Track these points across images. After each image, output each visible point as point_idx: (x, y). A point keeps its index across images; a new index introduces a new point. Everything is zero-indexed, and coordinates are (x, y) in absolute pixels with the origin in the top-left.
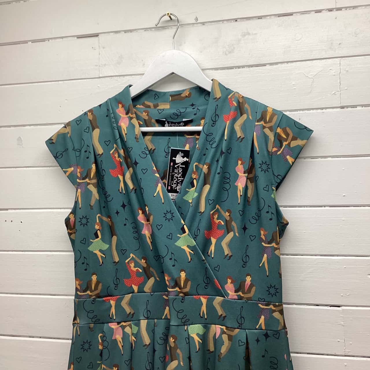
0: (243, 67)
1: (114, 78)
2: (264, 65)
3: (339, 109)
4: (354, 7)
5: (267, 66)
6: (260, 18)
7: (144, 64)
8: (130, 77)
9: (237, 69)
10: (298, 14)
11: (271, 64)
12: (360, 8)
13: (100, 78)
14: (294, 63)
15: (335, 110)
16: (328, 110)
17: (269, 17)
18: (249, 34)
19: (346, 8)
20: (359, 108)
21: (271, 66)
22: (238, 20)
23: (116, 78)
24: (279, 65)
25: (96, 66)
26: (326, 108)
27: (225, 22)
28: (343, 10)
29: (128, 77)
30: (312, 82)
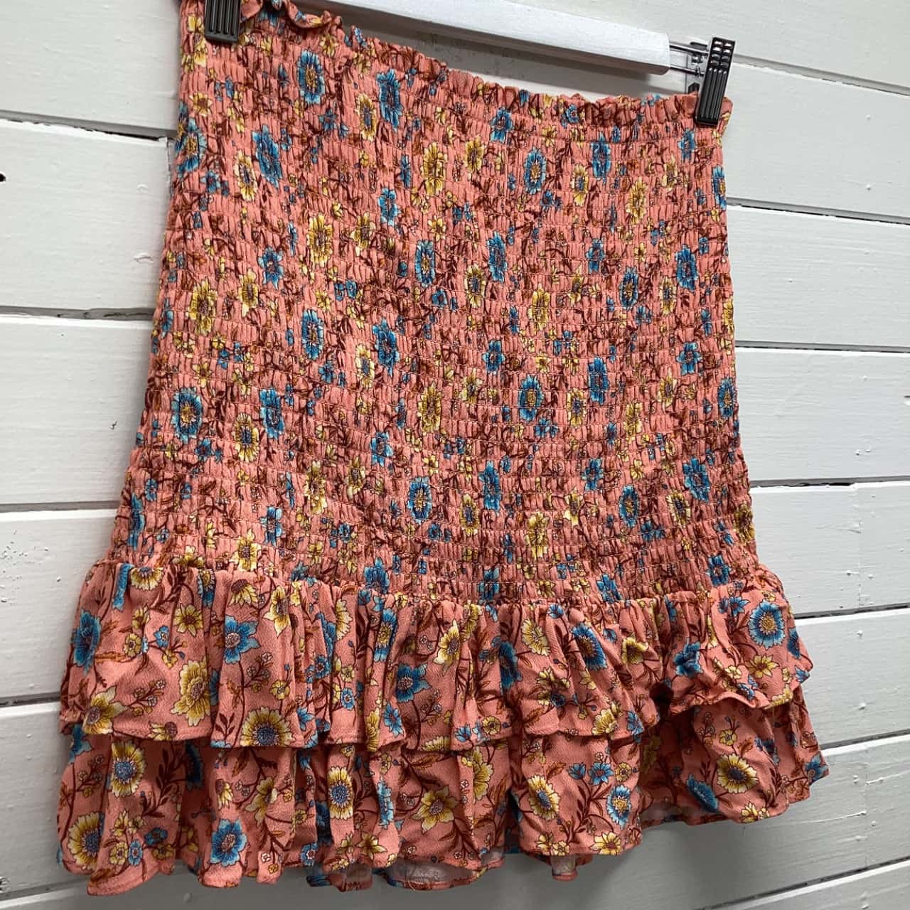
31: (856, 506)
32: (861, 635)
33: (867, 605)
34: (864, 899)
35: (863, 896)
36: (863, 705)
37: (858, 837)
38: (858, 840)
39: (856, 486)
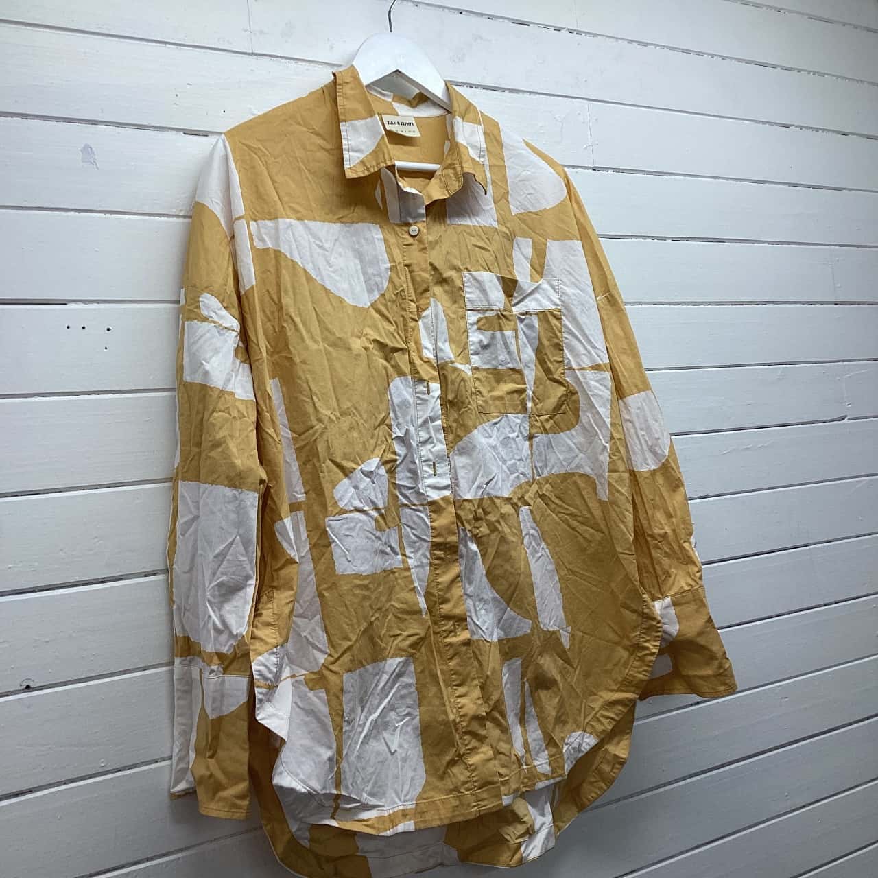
0: (477, 86)
1: (279, 59)
2: (502, 90)
3: (591, 171)
4: (595, 35)
5: (507, 92)
6: (490, 18)
7: (332, 48)
8: (307, 64)
9: (469, 89)
10: (536, 26)
11: (512, 91)
12: (599, 37)
13: (253, 54)
14: (538, 96)
15: (587, 171)
16: (580, 170)
17: (501, 20)
18: (481, 38)
19: (586, 33)
20: (610, 172)
21: (511, 94)
22: (464, 13)
23: (284, 61)
24: (520, 95)
25: (246, 31)
26: (578, 167)
27: (446, 10)
28: (583, 34)
29: (304, 64)
30: (562, 128)
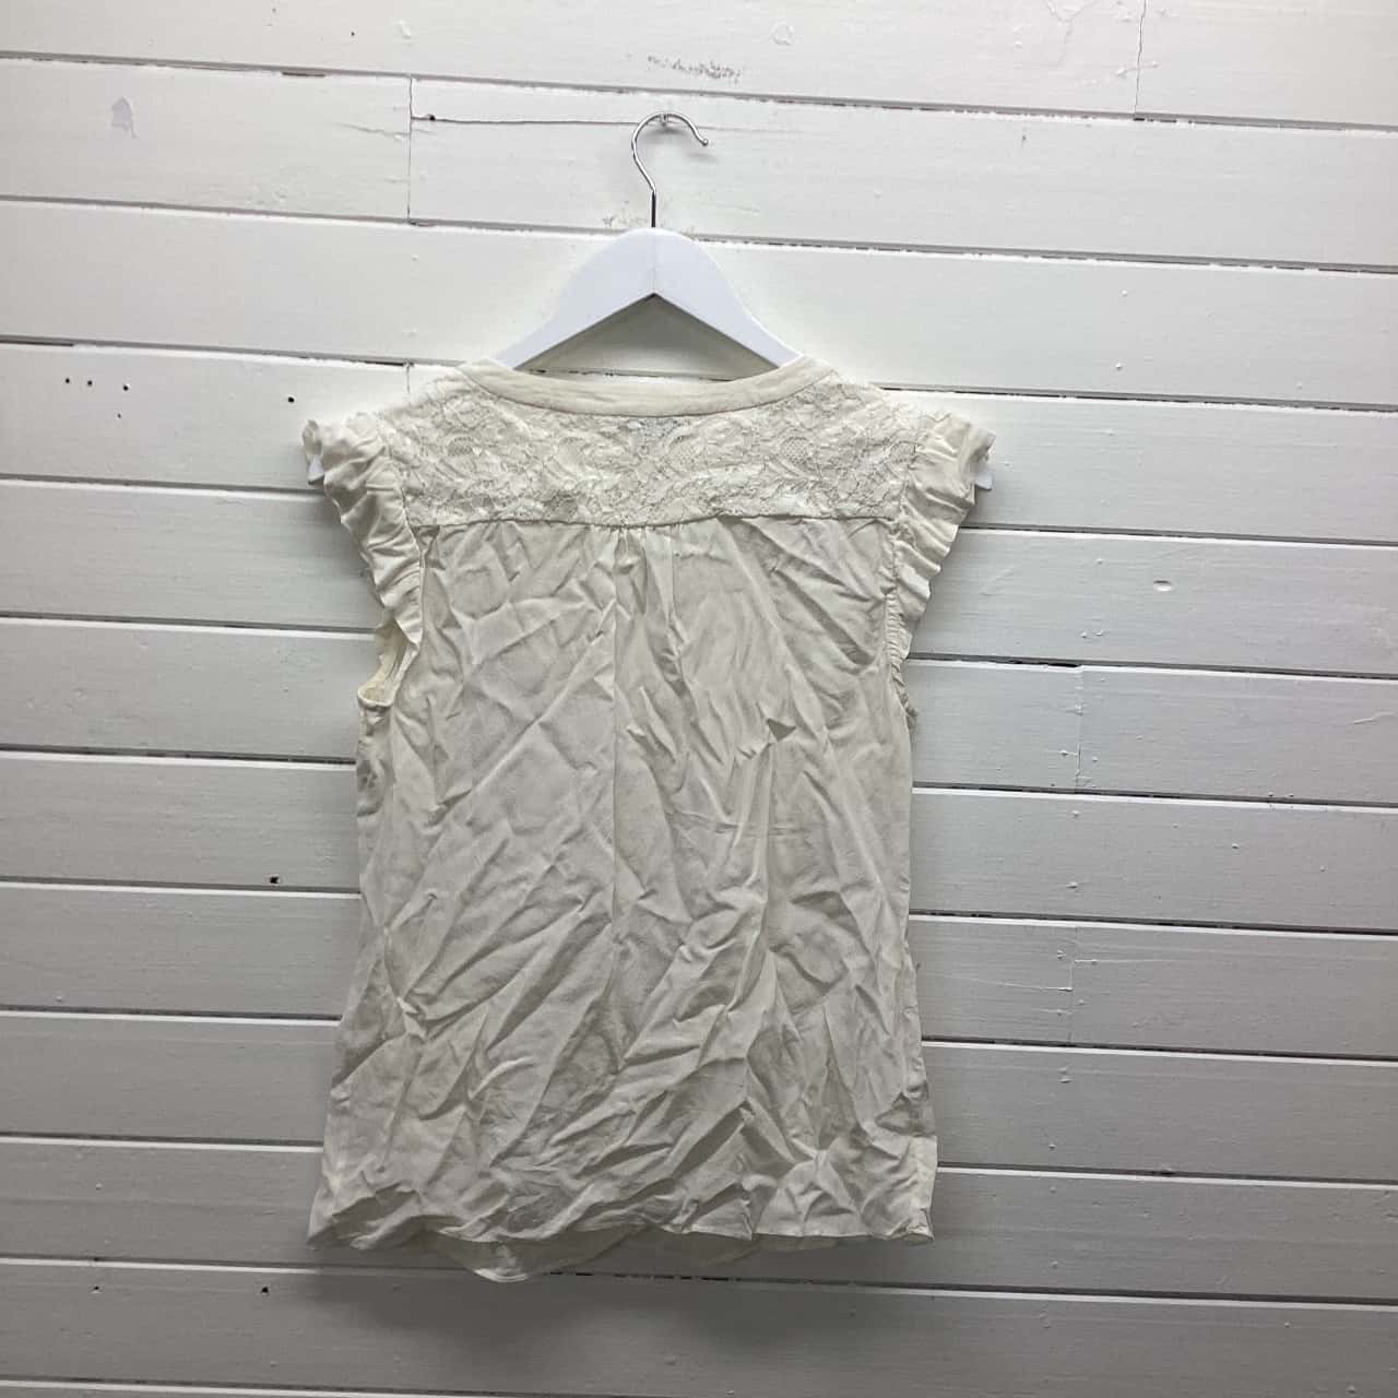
31: (1079, 688)
32: (1076, 815)
33: (1088, 787)
34: (1064, 1073)
35: (1064, 1069)
36: (1074, 884)
37: (1059, 1011)
38: (1060, 1014)
39: (1083, 668)
